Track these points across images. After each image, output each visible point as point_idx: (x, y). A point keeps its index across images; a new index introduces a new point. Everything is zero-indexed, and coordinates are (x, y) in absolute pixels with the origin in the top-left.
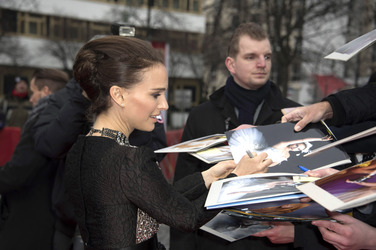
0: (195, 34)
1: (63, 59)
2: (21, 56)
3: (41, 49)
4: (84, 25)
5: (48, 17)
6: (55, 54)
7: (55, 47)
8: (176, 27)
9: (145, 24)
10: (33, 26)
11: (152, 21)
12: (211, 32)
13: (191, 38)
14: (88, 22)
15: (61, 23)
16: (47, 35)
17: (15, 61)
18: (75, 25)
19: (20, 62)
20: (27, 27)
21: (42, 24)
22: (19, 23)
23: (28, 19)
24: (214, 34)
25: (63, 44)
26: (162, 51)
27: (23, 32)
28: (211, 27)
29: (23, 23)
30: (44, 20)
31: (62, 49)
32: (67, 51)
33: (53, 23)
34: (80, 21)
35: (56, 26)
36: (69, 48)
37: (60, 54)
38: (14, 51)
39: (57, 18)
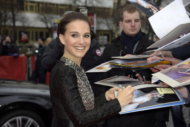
0: (109, 9)
1: (46, 23)
2: (26, 22)
3: (36, 18)
4: (55, 6)
5: (38, 3)
6: (42, 20)
7: (42, 17)
8: (99, 5)
9: (84, 4)
10: (32, 7)
11: (88, 3)
12: (116, 7)
13: (106, 10)
14: (57, 5)
15: (44, 5)
16: (38, 12)
17: (23, 24)
18: (51, 6)
19: (26, 25)
20: (29, 8)
21: (36, 6)
22: (25, 6)
23: (29, 4)
24: (118, 8)
25: (46, 15)
26: (92, 17)
27: (27, 10)
28: (116, 5)
29: (27, 6)
30: (36, 4)
31: (45, 18)
32: (47, 19)
33: (41, 5)
34: (53, 4)
35: (42, 7)
36: (49, 17)
37: (45, 20)
38: (23, 19)
39: (42, 3)
